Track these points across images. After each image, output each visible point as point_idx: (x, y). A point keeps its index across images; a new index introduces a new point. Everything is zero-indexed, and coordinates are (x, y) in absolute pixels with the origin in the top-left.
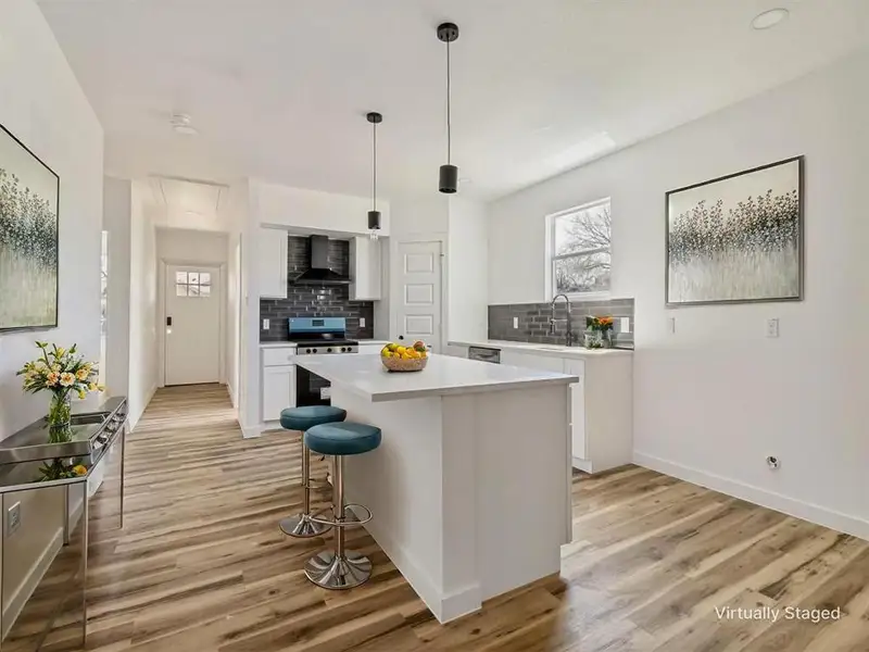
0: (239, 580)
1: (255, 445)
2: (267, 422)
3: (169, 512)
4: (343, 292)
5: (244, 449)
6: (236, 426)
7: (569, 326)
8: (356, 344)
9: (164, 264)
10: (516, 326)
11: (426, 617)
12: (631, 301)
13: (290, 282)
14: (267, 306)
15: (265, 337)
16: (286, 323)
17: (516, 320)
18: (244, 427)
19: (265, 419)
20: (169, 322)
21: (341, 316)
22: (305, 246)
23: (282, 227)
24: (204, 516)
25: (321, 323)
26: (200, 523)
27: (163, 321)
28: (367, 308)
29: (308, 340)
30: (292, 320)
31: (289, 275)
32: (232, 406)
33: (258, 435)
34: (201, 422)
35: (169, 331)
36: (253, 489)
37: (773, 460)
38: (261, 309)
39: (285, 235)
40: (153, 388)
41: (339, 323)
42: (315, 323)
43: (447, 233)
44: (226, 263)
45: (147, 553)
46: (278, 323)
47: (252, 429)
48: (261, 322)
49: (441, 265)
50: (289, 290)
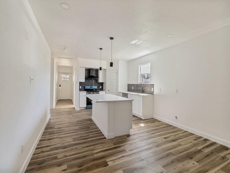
0: (75, 132)
1: (78, 112)
2: (80, 108)
3: (63, 123)
4: (97, 81)
5: (76, 113)
6: (74, 108)
7: (142, 89)
8: (99, 92)
9: (59, 73)
10: (133, 89)
11: (105, 138)
12: (153, 85)
13: (85, 78)
14: (81, 83)
15: (80, 90)
16: (85, 87)
17: (133, 87)
18: (76, 108)
19: (80, 107)
20: (60, 86)
21: (96, 86)
22: (89, 71)
23: (84, 67)
24: (69, 123)
25: (92, 87)
26: (68, 124)
27: (59, 86)
28: (102, 84)
29: (89, 91)
30: (86, 87)
31: (85, 77)
32: (73, 104)
33: (79, 110)
34: (68, 107)
35: (60, 88)
36: (78, 119)
37: (176, 117)
38: (80, 84)
39: (85, 68)
40: (57, 100)
41: (96, 87)
42: (90, 87)
43: (118, 68)
44: (72, 73)
45: (60, 128)
46: (83, 87)
47: (77, 109)
48: (80, 87)
49: (117, 75)
50: (85, 80)
